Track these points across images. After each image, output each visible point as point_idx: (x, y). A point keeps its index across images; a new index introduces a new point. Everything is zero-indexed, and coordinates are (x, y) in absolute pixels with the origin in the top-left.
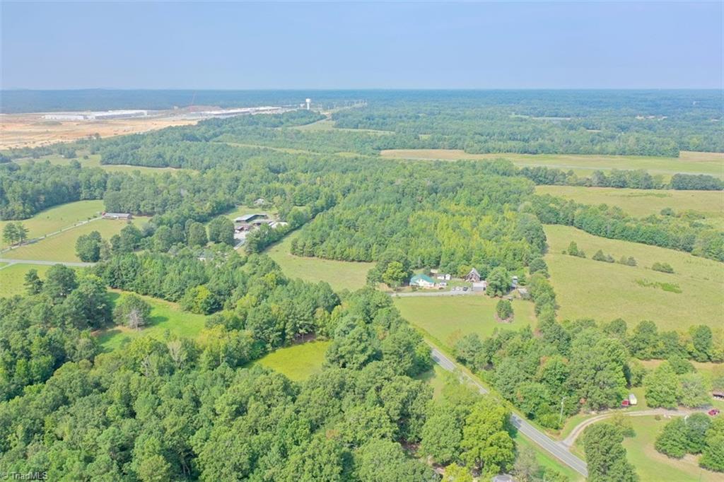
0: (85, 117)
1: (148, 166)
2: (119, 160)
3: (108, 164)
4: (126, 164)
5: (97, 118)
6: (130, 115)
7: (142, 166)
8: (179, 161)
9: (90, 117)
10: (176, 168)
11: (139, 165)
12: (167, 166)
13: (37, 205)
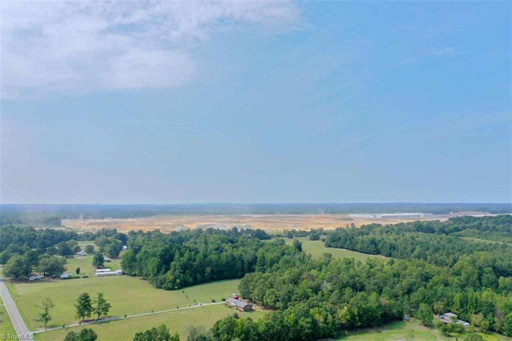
0: (375, 216)
1: (362, 252)
2: (339, 244)
3: (330, 246)
4: (344, 248)
5: (383, 217)
7: (356, 251)
8: (390, 249)
9: (378, 217)
10: (386, 256)
11: (354, 250)
12: (378, 253)
13: (198, 276)
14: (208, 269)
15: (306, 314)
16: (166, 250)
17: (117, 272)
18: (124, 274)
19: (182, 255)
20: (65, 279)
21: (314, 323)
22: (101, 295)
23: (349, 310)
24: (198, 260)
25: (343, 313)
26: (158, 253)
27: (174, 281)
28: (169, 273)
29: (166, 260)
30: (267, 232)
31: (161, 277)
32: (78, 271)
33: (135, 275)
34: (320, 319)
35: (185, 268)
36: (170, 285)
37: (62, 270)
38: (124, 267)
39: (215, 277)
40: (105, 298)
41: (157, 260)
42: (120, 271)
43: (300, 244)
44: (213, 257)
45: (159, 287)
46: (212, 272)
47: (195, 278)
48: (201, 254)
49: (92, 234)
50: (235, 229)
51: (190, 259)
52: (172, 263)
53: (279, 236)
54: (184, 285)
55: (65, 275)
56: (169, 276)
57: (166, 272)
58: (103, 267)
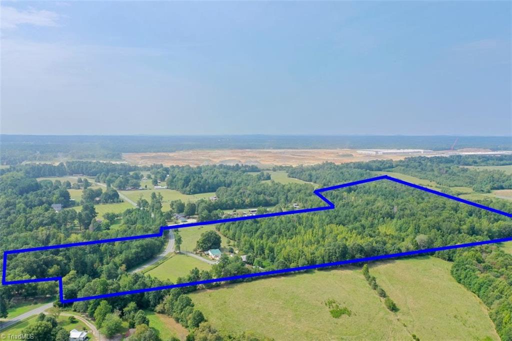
0: (377, 152)
1: (304, 180)
2: (294, 175)
3: (290, 177)
4: (296, 178)
5: (384, 153)
6: (408, 153)
9: (379, 153)
11: (300, 179)
13: (202, 189)
14: (207, 187)
15: (231, 200)
16: (187, 177)
17: (164, 187)
18: (168, 188)
19: (194, 179)
20: (141, 190)
21: (234, 203)
22: (159, 193)
23: (250, 200)
24: (202, 182)
25: (247, 201)
26: (183, 179)
27: (190, 191)
28: (188, 187)
29: (187, 182)
30: (259, 167)
31: (184, 189)
32: (146, 187)
33: (173, 189)
34: (236, 201)
35: (195, 185)
36: (188, 193)
37: (140, 186)
38: (168, 185)
39: (210, 190)
40: (161, 194)
41: (183, 181)
42: (166, 187)
43: (270, 176)
44: (210, 181)
45: (184, 193)
46: (209, 188)
47: (200, 190)
48: (203, 180)
49: (148, 167)
50: (237, 165)
51: (198, 181)
52: (190, 183)
53: (268, 170)
54: (195, 193)
55: (141, 188)
56: (188, 189)
57: (187, 186)
58: (158, 185)
